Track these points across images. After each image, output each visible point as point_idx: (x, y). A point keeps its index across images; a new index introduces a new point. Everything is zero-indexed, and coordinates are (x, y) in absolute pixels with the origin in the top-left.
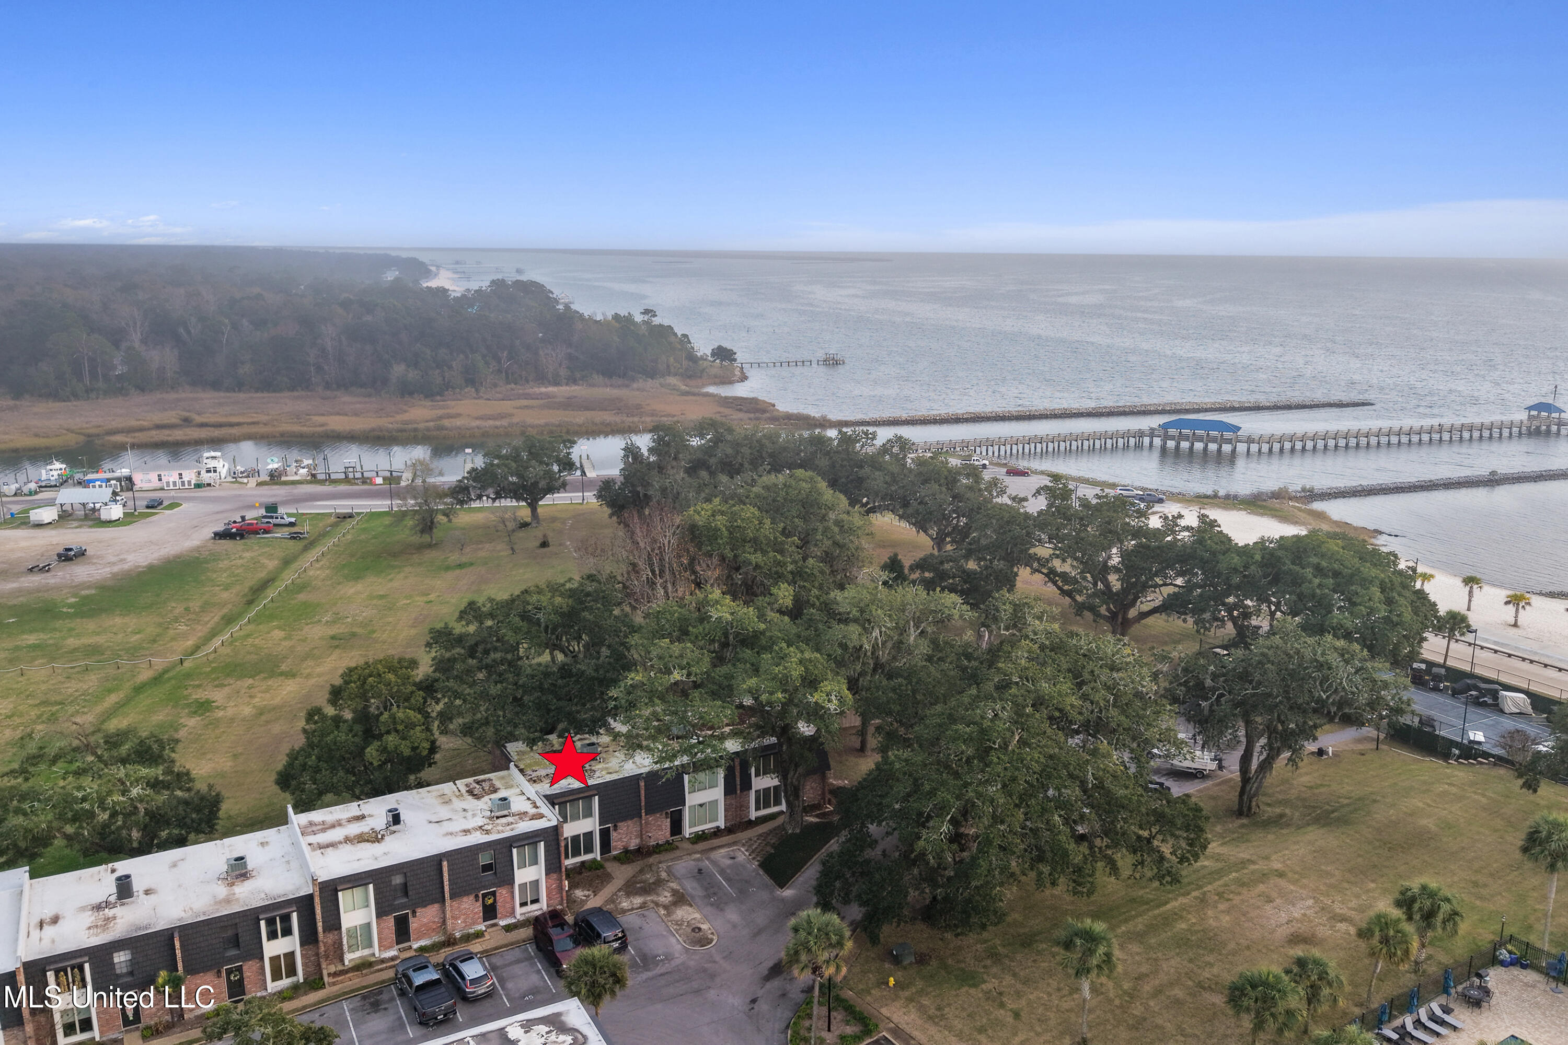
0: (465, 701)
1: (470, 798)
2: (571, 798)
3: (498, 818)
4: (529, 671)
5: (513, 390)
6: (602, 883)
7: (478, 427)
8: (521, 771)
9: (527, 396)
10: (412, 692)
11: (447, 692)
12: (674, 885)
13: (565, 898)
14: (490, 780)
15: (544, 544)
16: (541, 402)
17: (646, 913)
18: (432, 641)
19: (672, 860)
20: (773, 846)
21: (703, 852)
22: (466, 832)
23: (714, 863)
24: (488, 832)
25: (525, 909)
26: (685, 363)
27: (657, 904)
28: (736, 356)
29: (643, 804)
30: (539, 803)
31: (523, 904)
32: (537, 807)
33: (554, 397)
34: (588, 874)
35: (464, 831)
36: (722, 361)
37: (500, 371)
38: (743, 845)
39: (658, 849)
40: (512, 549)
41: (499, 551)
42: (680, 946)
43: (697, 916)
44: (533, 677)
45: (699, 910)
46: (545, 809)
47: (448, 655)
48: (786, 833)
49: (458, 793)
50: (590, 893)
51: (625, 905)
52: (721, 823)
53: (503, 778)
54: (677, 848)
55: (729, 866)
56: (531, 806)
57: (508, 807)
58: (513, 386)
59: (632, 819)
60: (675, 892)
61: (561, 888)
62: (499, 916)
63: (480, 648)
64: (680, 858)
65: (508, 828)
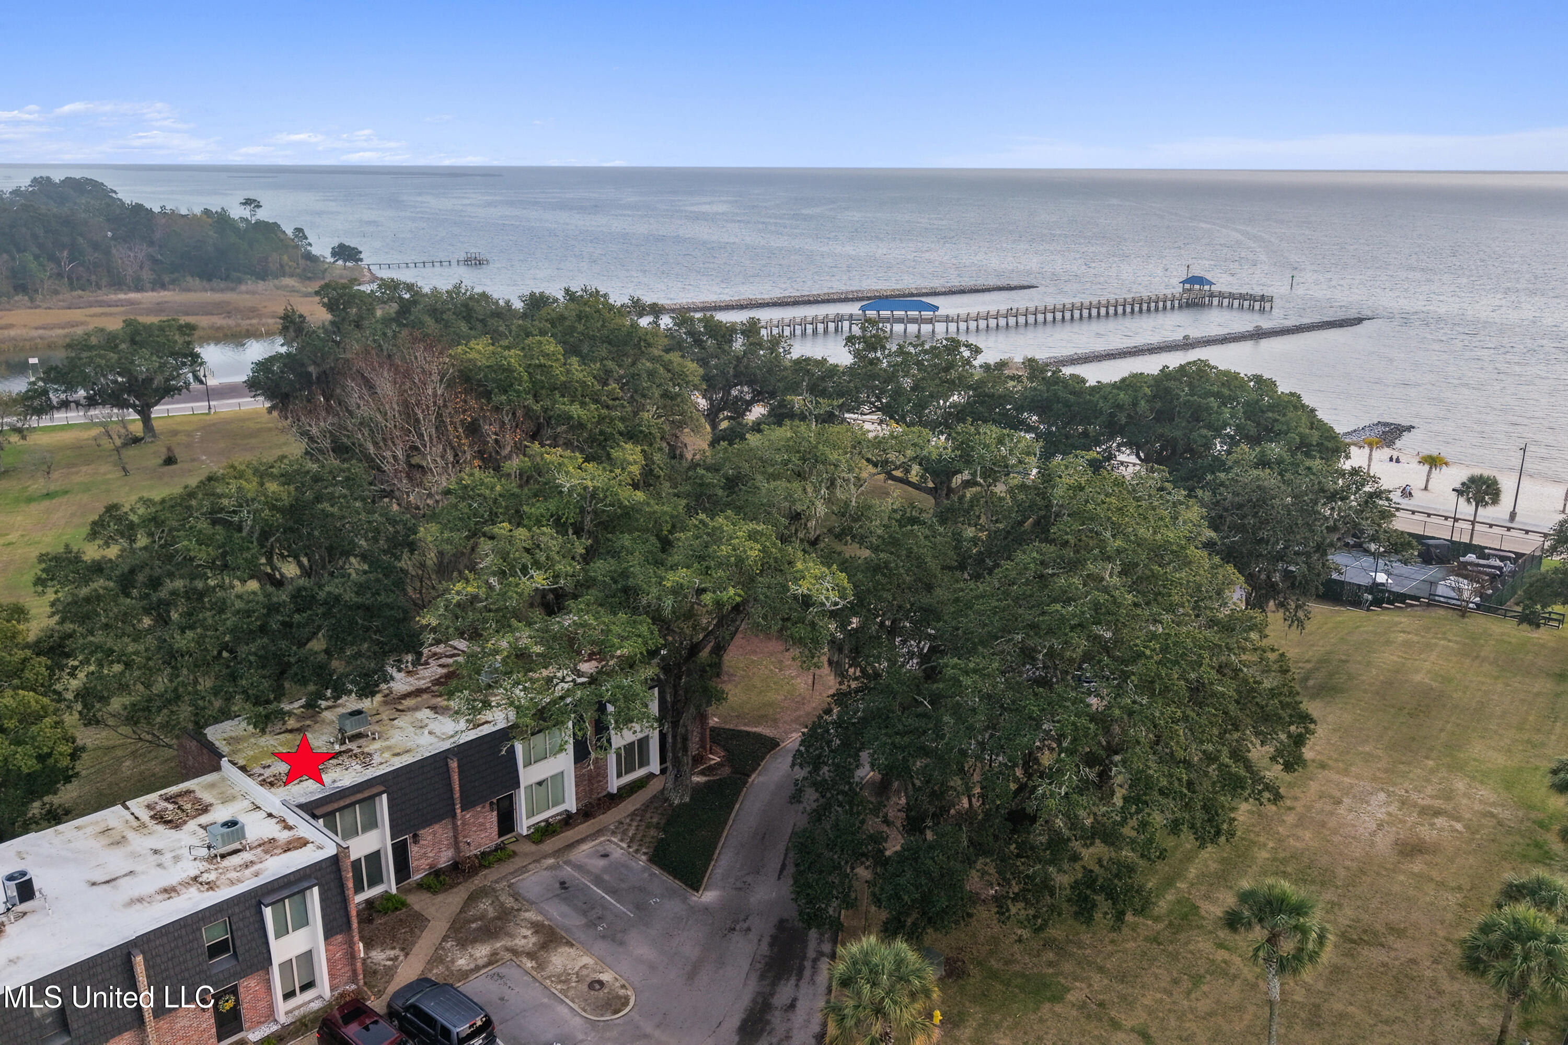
0: (128, 665)
1: (161, 828)
2: (342, 803)
3: (223, 856)
4: (239, 604)
5: (81, 297)
6: (412, 931)
7: (41, 338)
8: (243, 769)
9: (101, 304)
10: (24, 661)
11: (92, 653)
12: (531, 915)
13: (360, 971)
14: (189, 792)
15: (170, 461)
16: (123, 309)
17: (502, 970)
18: (44, 576)
19: (514, 873)
20: (657, 826)
21: (557, 853)
22: (169, 891)
23: (579, 867)
24: (211, 886)
25: (293, 1002)
26: (302, 262)
27: (514, 952)
28: (362, 256)
29: (457, 795)
30: (292, 819)
31: (288, 996)
32: (290, 828)
33: (139, 303)
34: (383, 921)
35: (165, 891)
36: (345, 261)
37: (60, 275)
38: (614, 833)
39: (485, 860)
40: (124, 469)
41: (105, 474)
42: (577, 1019)
43: (587, 960)
44: (248, 613)
45: (589, 951)
46: (305, 828)
47: (84, 591)
48: (671, 805)
49: (135, 824)
50: (396, 952)
51: (462, 962)
52: (571, 804)
53: (212, 786)
54: (514, 854)
55: (605, 870)
56: (278, 827)
57: (241, 835)
58: (80, 292)
59: (440, 821)
60: (537, 927)
61: (352, 955)
62: (246, 1025)
63: (141, 578)
64: (523, 869)
65: (248, 872)
